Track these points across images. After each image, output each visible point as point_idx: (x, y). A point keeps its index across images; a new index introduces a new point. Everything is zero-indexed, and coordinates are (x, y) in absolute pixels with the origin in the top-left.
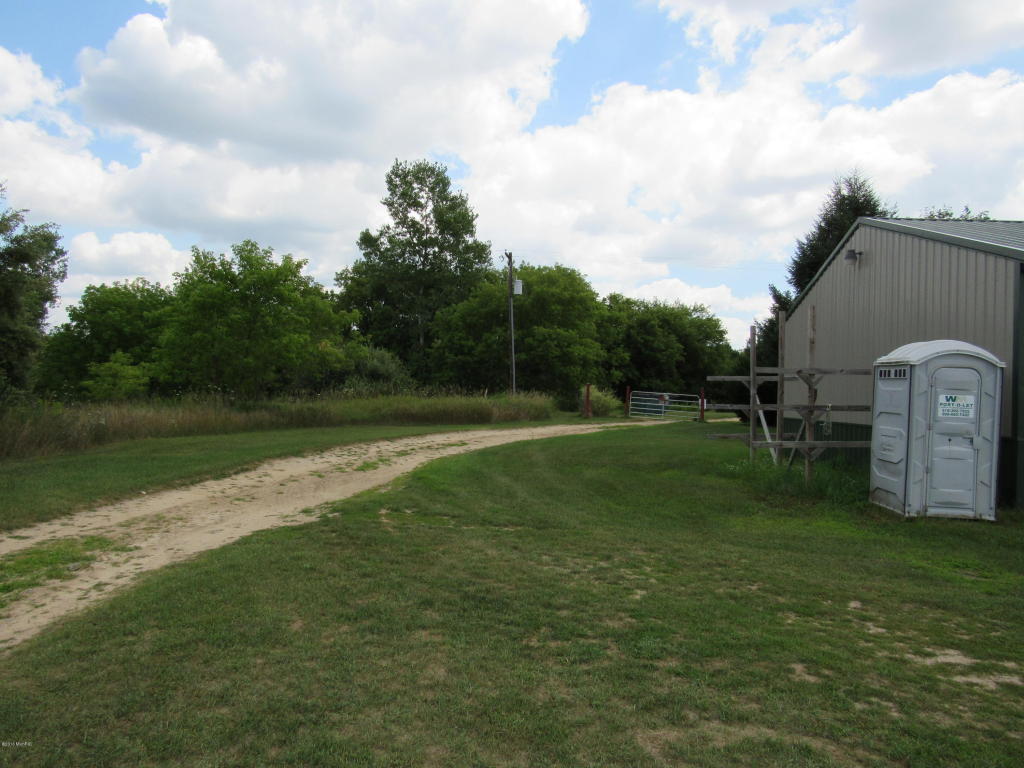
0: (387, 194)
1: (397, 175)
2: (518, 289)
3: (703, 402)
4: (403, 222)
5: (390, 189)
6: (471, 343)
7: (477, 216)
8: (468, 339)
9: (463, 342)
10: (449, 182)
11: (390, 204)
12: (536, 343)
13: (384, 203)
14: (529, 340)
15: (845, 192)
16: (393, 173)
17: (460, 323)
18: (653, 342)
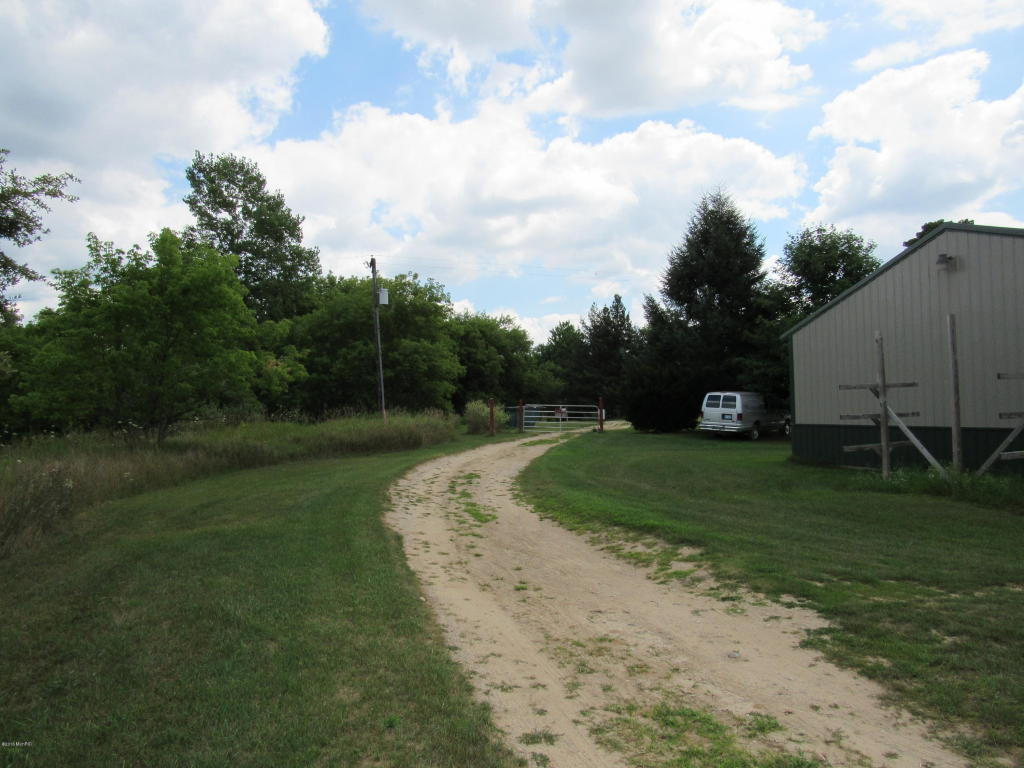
0: (190, 191)
1: (200, 171)
2: (384, 299)
3: (601, 412)
4: (210, 224)
5: (193, 185)
6: (325, 360)
7: (304, 218)
8: (321, 356)
9: (317, 359)
10: (264, 181)
11: (192, 203)
12: (401, 358)
13: (186, 202)
14: (396, 355)
15: (711, 207)
16: (195, 166)
17: (309, 337)
18: (476, 353)
